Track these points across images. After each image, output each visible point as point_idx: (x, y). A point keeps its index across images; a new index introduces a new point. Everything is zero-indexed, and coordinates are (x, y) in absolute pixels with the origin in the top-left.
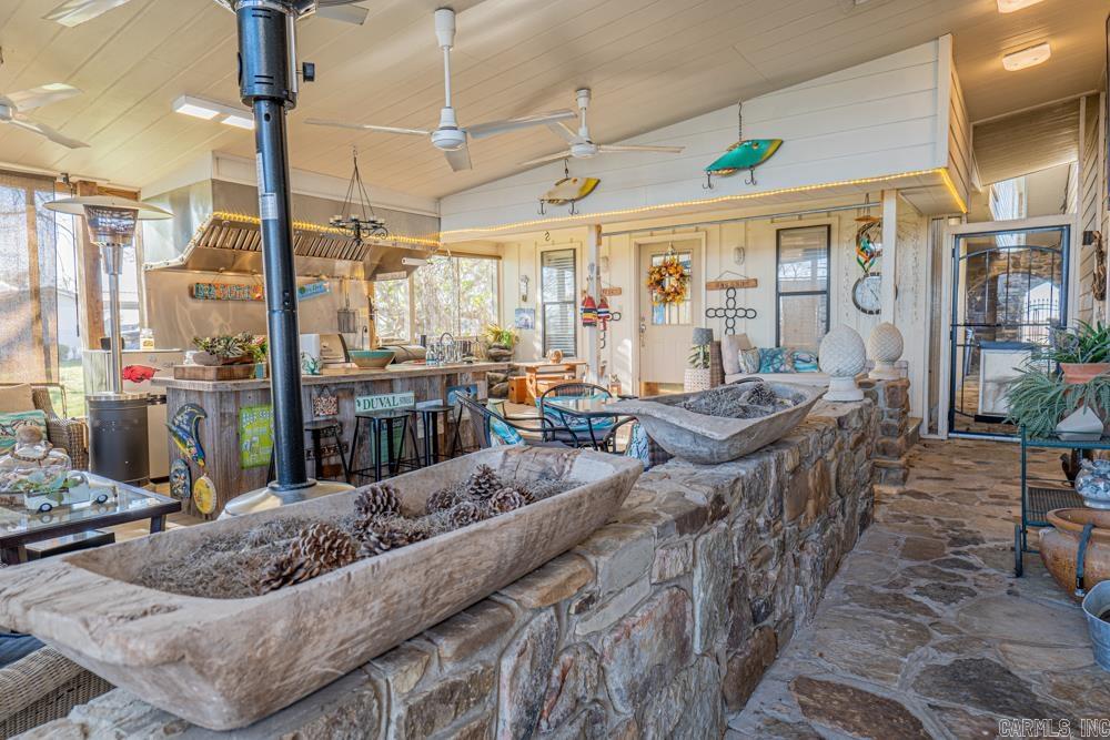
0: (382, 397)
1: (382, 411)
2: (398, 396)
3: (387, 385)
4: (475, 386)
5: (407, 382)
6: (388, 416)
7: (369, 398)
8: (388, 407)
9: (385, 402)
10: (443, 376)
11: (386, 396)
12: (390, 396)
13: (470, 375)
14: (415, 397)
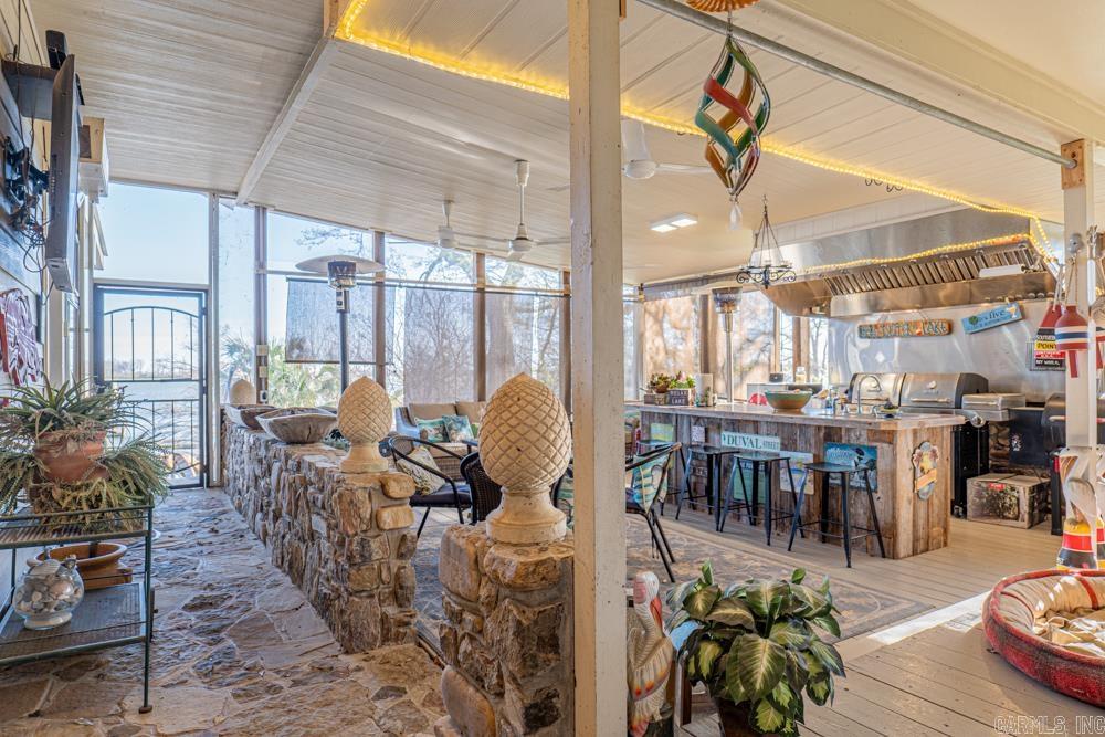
0: (746, 436)
1: (746, 451)
2: (762, 439)
3: (751, 427)
4: (873, 449)
5: (774, 426)
6: (754, 458)
7: (733, 434)
8: (750, 447)
9: (747, 441)
10: (819, 428)
11: (750, 437)
12: (754, 437)
13: (864, 433)
14: (782, 444)
